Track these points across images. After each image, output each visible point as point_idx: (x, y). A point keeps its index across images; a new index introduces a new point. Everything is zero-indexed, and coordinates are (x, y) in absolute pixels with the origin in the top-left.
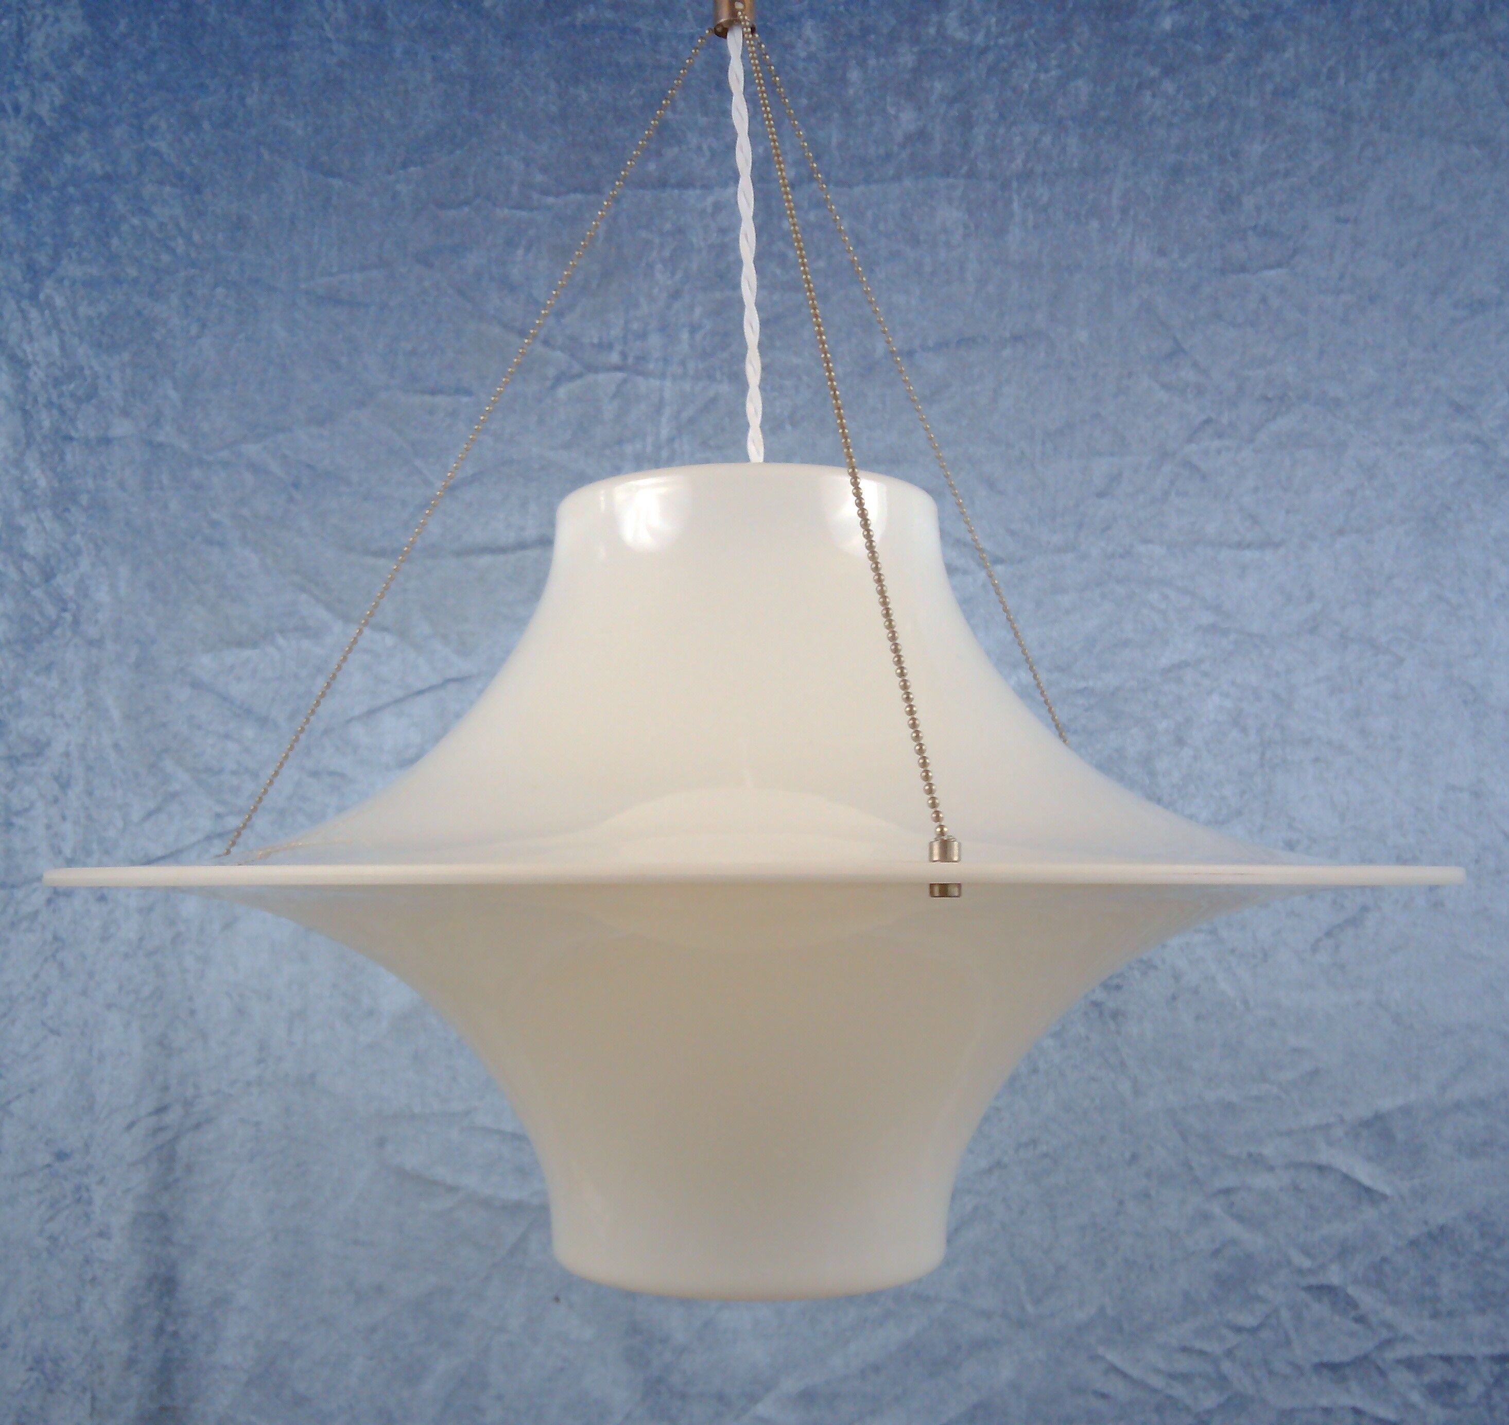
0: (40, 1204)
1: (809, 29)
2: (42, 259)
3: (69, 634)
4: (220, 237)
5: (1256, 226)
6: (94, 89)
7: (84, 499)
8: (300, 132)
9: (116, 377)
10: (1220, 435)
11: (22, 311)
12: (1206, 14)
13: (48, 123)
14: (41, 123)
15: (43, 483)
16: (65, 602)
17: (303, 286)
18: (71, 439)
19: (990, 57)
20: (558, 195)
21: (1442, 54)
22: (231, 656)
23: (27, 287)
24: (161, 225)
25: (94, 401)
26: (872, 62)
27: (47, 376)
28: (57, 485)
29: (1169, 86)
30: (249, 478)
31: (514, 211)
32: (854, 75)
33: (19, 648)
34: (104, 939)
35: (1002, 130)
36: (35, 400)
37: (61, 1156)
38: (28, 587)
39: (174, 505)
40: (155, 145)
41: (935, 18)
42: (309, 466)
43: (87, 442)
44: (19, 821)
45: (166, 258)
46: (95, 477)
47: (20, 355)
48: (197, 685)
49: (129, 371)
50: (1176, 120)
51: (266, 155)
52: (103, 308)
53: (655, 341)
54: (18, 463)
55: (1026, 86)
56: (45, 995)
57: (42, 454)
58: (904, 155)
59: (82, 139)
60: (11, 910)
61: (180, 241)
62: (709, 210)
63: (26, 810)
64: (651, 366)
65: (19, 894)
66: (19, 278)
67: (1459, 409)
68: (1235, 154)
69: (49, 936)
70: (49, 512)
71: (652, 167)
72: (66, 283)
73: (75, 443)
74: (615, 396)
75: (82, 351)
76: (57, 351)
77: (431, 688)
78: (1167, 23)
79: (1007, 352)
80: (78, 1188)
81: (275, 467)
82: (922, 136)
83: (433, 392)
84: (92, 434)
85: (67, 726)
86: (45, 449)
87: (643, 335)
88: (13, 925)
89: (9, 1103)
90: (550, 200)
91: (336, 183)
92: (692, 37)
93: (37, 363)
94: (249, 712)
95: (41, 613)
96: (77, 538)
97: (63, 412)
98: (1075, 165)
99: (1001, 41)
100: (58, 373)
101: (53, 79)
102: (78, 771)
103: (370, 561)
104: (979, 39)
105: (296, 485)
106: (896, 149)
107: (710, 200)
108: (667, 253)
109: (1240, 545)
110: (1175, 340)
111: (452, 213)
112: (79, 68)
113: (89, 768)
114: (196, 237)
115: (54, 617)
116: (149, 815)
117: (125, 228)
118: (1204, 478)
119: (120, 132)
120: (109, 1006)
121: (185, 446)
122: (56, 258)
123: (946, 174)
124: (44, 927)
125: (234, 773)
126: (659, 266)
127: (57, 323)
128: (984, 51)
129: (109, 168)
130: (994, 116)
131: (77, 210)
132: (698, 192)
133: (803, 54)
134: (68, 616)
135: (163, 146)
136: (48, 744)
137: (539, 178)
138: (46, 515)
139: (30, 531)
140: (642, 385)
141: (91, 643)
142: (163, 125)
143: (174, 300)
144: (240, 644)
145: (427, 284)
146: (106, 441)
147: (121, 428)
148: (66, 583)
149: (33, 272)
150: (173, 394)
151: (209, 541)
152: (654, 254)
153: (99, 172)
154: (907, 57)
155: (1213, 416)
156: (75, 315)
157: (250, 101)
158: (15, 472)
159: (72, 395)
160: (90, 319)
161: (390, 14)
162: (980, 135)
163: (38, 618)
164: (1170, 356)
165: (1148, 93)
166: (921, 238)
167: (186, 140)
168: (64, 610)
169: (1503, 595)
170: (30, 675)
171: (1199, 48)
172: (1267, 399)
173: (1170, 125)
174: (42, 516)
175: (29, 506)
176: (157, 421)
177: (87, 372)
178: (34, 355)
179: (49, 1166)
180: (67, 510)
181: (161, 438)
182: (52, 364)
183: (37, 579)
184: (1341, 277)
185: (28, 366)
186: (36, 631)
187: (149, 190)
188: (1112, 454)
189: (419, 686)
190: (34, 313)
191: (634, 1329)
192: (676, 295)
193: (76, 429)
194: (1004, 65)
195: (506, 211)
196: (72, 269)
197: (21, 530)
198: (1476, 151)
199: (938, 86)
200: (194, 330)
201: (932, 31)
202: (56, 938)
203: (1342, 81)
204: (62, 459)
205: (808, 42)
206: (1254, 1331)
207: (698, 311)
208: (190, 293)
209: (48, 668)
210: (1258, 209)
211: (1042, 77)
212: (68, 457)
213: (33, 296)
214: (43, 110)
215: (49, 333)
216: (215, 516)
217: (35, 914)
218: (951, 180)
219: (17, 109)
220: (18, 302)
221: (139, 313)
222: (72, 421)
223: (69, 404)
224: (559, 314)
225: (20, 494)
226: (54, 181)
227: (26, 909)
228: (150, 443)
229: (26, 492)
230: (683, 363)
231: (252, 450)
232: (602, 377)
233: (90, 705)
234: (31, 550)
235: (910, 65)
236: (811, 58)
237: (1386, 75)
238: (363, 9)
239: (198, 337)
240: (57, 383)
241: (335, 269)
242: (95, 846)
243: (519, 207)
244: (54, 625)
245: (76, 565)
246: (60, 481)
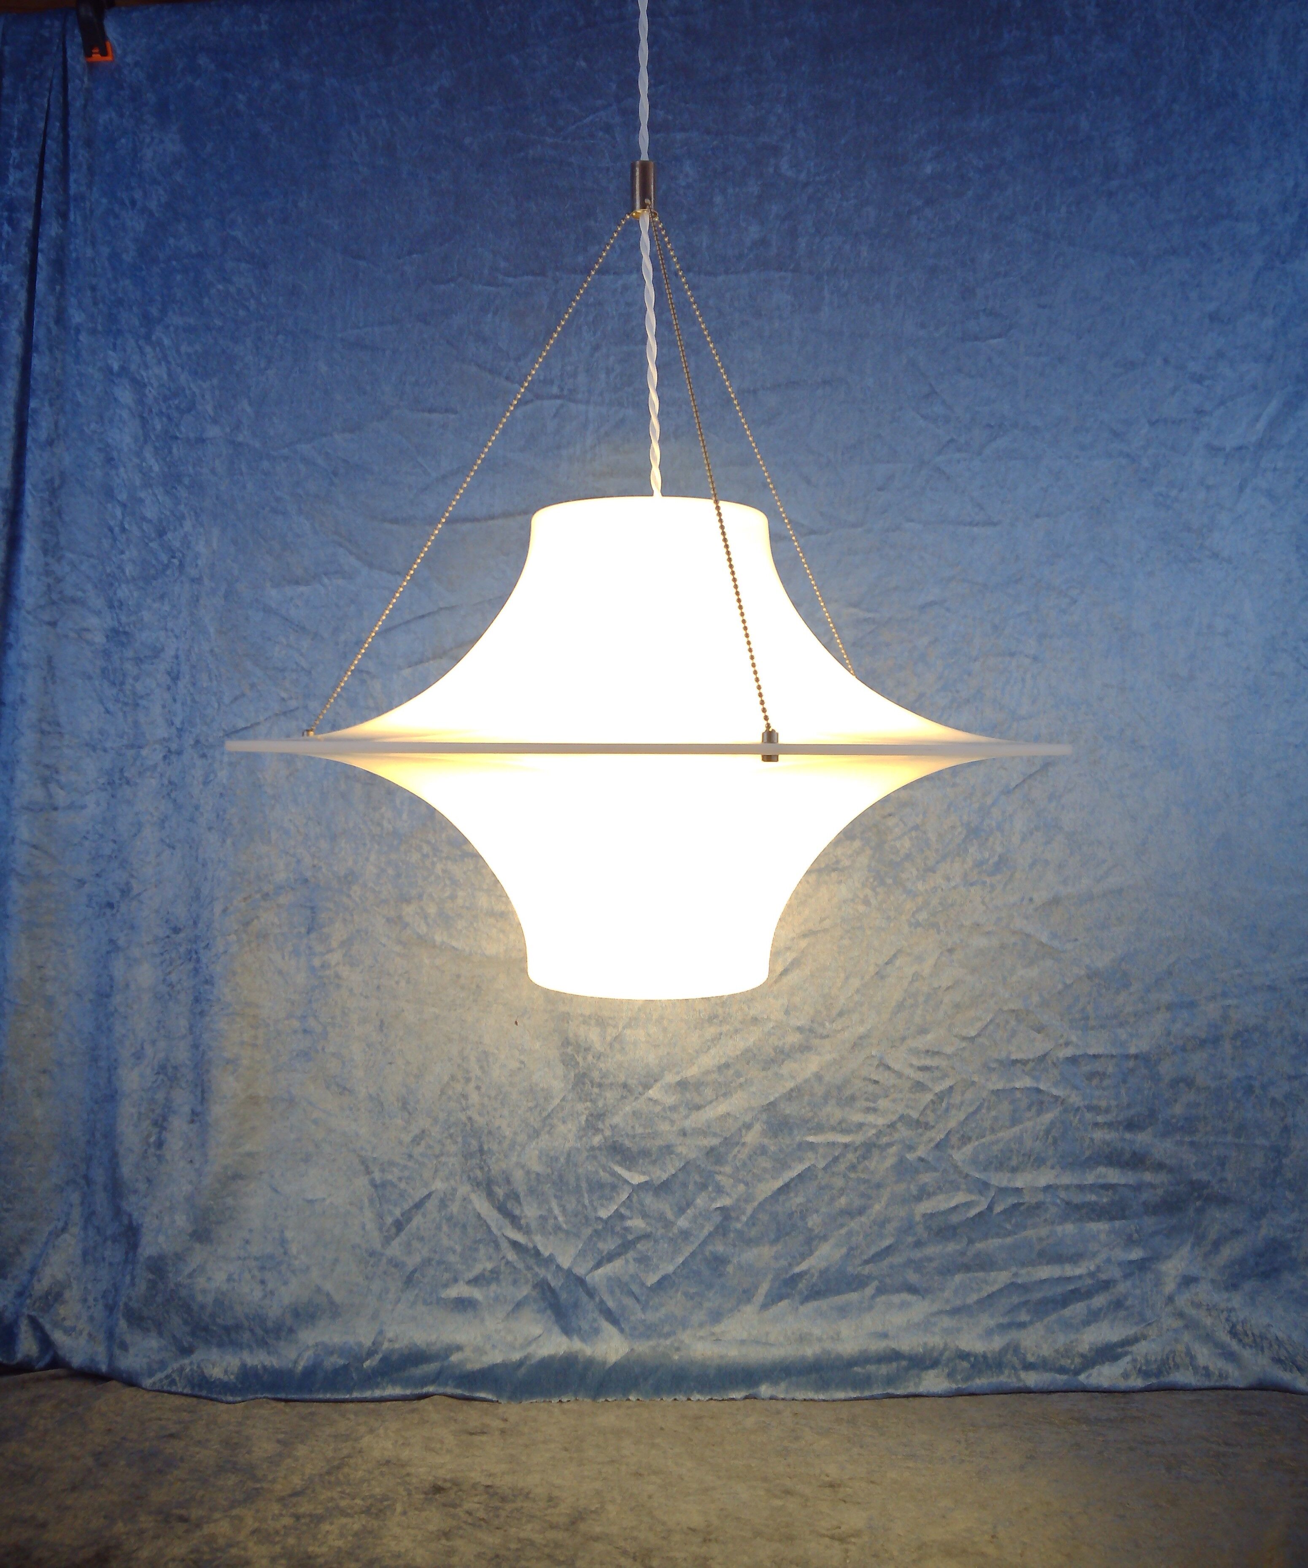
0: (162, 963)
1: (688, 167)
2: (154, 311)
3: (177, 574)
4: (281, 299)
5: (984, 310)
6: (189, 192)
7: (186, 481)
8: (336, 228)
9: (208, 396)
10: (959, 450)
11: (140, 348)
12: (955, 164)
13: (157, 215)
14: (151, 215)
15: (156, 468)
16: (172, 551)
17: (339, 335)
18: (177, 438)
19: (810, 190)
20: (515, 276)
21: (1111, 194)
22: (289, 591)
23: (143, 330)
24: (239, 291)
25: (193, 412)
26: (730, 191)
27: (159, 394)
28: (166, 470)
29: (928, 212)
30: (302, 467)
31: (485, 287)
32: (718, 199)
33: (141, 584)
34: (206, 783)
35: (817, 240)
36: (151, 411)
37: (176, 930)
38: (146, 541)
39: (249, 485)
40: (234, 233)
41: (772, 161)
42: (345, 461)
43: (188, 440)
44: (143, 702)
45: (242, 313)
46: (194, 465)
47: (138, 377)
48: (268, 610)
49: (217, 392)
50: (933, 236)
51: (313, 244)
52: (198, 347)
53: (582, 378)
54: (139, 454)
55: (834, 210)
56: (163, 821)
57: (156, 448)
58: (751, 256)
59: (182, 227)
60: (138, 763)
61: (252, 301)
62: (619, 290)
63: (148, 695)
64: (580, 396)
65: (144, 752)
66: (137, 323)
67: (1116, 434)
68: (973, 260)
69: (166, 782)
70: (161, 489)
71: (580, 259)
72: (172, 328)
73: (179, 441)
74: (555, 416)
75: (184, 378)
76: (165, 377)
77: (429, 614)
78: (928, 169)
79: (820, 392)
80: (190, 952)
81: (320, 461)
82: (764, 242)
83: (431, 411)
84: (192, 435)
85: (177, 637)
86: (157, 444)
87: (574, 375)
88: (140, 774)
89: (139, 894)
90: (511, 280)
91: (362, 264)
92: (608, 169)
93: (152, 385)
94: (303, 629)
95: (157, 559)
96: (182, 507)
97: (170, 419)
98: (866, 265)
99: (818, 179)
100: (167, 393)
101: (159, 184)
102: (185, 668)
103: (387, 526)
104: (803, 177)
105: (335, 474)
106: (746, 251)
107: (620, 283)
108: (590, 318)
109: (971, 524)
110: (931, 385)
111: (442, 287)
112: (178, 177)
113: (193, 667)
114: (264, 299)
115: (166, 562)
116: (236, 699)
117: (213, 291)
118: (948, 478)
119: (208, 223)
120: (210, 829)
121: (258, 445)
122: (164, 311)
123: (780, 269)
124: (161, 775)
125: (293, 671)
126: (585, 328)
127: (165, 357)
128: (806, 185)
129: (201, 249)
130: (812, 230)
131: (179, 277)
132: (612, 277)
133: (683, 184)
134: (176, 561)
135: (237, 233)
136: (163, 649)
137: (503, 264)
138: (159, 491)
139: (148, 502)
140: (573, 407)
141: (193, 580)
142: (240, 220)
143: (249, 342)
144: (297, 583)
145: (425, 336)
146: (201, 440)
147: (213, 431)
148: (173, 538)
149: (147, 319)
150: (249, 409)
151: (274, 511)
152: (582, 319)
153: (194, 251)
154: (754, 188)
155: (955, 437)
156: (178, 351)
157: (302, 204)
158: (136, 461)
159: (177, 408)
160: (189, 355)
161: (399, 147)
162: (803, 242)
163: (154, 562)
164: (927, 396)
165: (915, 217)
166: (763, 313)
167: (256, 230)
168: (173, 557)
169: (1142, 559)
170: (149, 601)
171: (949, 187)
172: (989, 426)
173: (930, 239)
174: (156, 491)
175: (147, 484)
176: (237, 427)
177: (187, 392)
178: (148, 378)
179: (168, 937)
180: (176, 489)
181: (240, 438)
182: (163, 385)
183: (153, 535)
184: (1041, 345)
185: (145, 385)
186: (152, 571)
187: (230, 265)
188: (888, 462)
189: (420, 613)
190: (148, 349)
191: (566, 1043)
192: (597, 348)
193: (181, 432)
194: (820, 195)
195: (480, 286)
196: (175, 319)
197: (141, 501)
198: (1131, 261)
199: (775, 208)
200: (263, 365)
201: (771, 170)
202: (170, 783)
203: (1044, 212)
204: (170, 452)
205: (687, 176)
206: (972, 1039)
207: (612, 359)
208: (260, 338)
209: (162, 597)
210: (987, 297)
211: (845, 204)
212: (175, 450)
213: (148, 337)
214: (153, 205)
215: (159, 363)
216: (278, 493)
217: (155, 766)
218: (782, 274)
219: (133, 203)
220: (137, 341)
221: (224, 351)
222: (177, 425)
223: (175, 414)
224: (518, 359)
225: (140, 475)
226: (161, 256)
227: (150, 763)
228: (232, 442)
229: (144, 474)
230: (601, 394)
231: (304, 448)
232: (547, 403)
233: (193, 623)
234: (149, 515)
235: (756, 193)
236: (689, 186)
237: (1074, 209)
238: (380, 143)
239: (266, 369)
240: (166, 399)
241: (361, 325)
242: (198, 720)
243: (489, 284)
244: (167, 567)
245: (181, 525)
246: (169, 467)
